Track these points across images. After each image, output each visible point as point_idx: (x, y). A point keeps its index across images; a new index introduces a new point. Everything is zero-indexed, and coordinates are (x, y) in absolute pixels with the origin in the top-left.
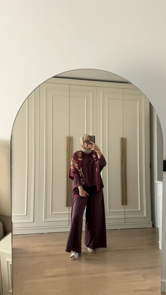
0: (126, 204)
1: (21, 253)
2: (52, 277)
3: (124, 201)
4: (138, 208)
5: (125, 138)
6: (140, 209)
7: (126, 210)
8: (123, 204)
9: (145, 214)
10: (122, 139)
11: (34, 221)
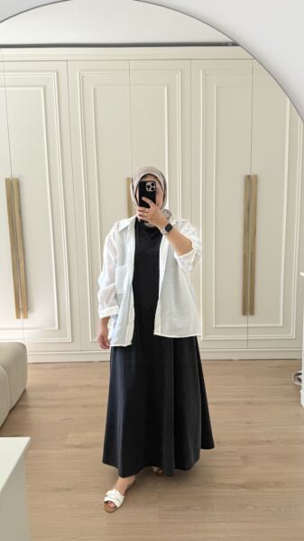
0: (252, 313)
2: (78, 447)
3: (248, 307)
4: (278, 322)
5: (256, 176)
6: (281, 324)
7: (250, 325)
8: (244, 313)
9: (292, 334)
10: (248, 177)
11: (73, 341)
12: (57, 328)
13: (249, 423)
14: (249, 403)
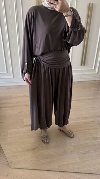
1: (6, 103)
3: (83, 62)
9: (97, 72)
10: (90, 4)
11: (13, 77)
12: (6, 72)
13: (93, 108)
14: (89, 99)
